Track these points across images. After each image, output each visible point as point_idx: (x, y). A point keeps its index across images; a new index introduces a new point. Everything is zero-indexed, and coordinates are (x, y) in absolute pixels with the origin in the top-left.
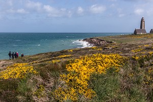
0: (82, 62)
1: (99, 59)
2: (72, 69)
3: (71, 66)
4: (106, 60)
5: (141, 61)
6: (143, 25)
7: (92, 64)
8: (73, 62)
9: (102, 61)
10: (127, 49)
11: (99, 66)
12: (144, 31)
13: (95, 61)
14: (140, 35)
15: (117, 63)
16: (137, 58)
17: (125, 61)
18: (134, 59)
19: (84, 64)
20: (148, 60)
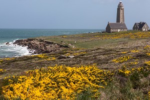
0: (31, 82)
1: (61, 75)
2: (14, 94)
3: (12, 89)
4: (75, 76)
5: (135, 78)
6: (121, 15)
7: (50, 85)
8: (15, 81)
9: (68, 79)
10: (102, 57)
11: (63, 87)
12: (123, 26)
13: (55, 79)
14: (116, 34)
15: (93, 82)
16: (127, 72)
17: (107, 78)
18: (123, 75)
19: (37, 85)
20: (146, 75)
